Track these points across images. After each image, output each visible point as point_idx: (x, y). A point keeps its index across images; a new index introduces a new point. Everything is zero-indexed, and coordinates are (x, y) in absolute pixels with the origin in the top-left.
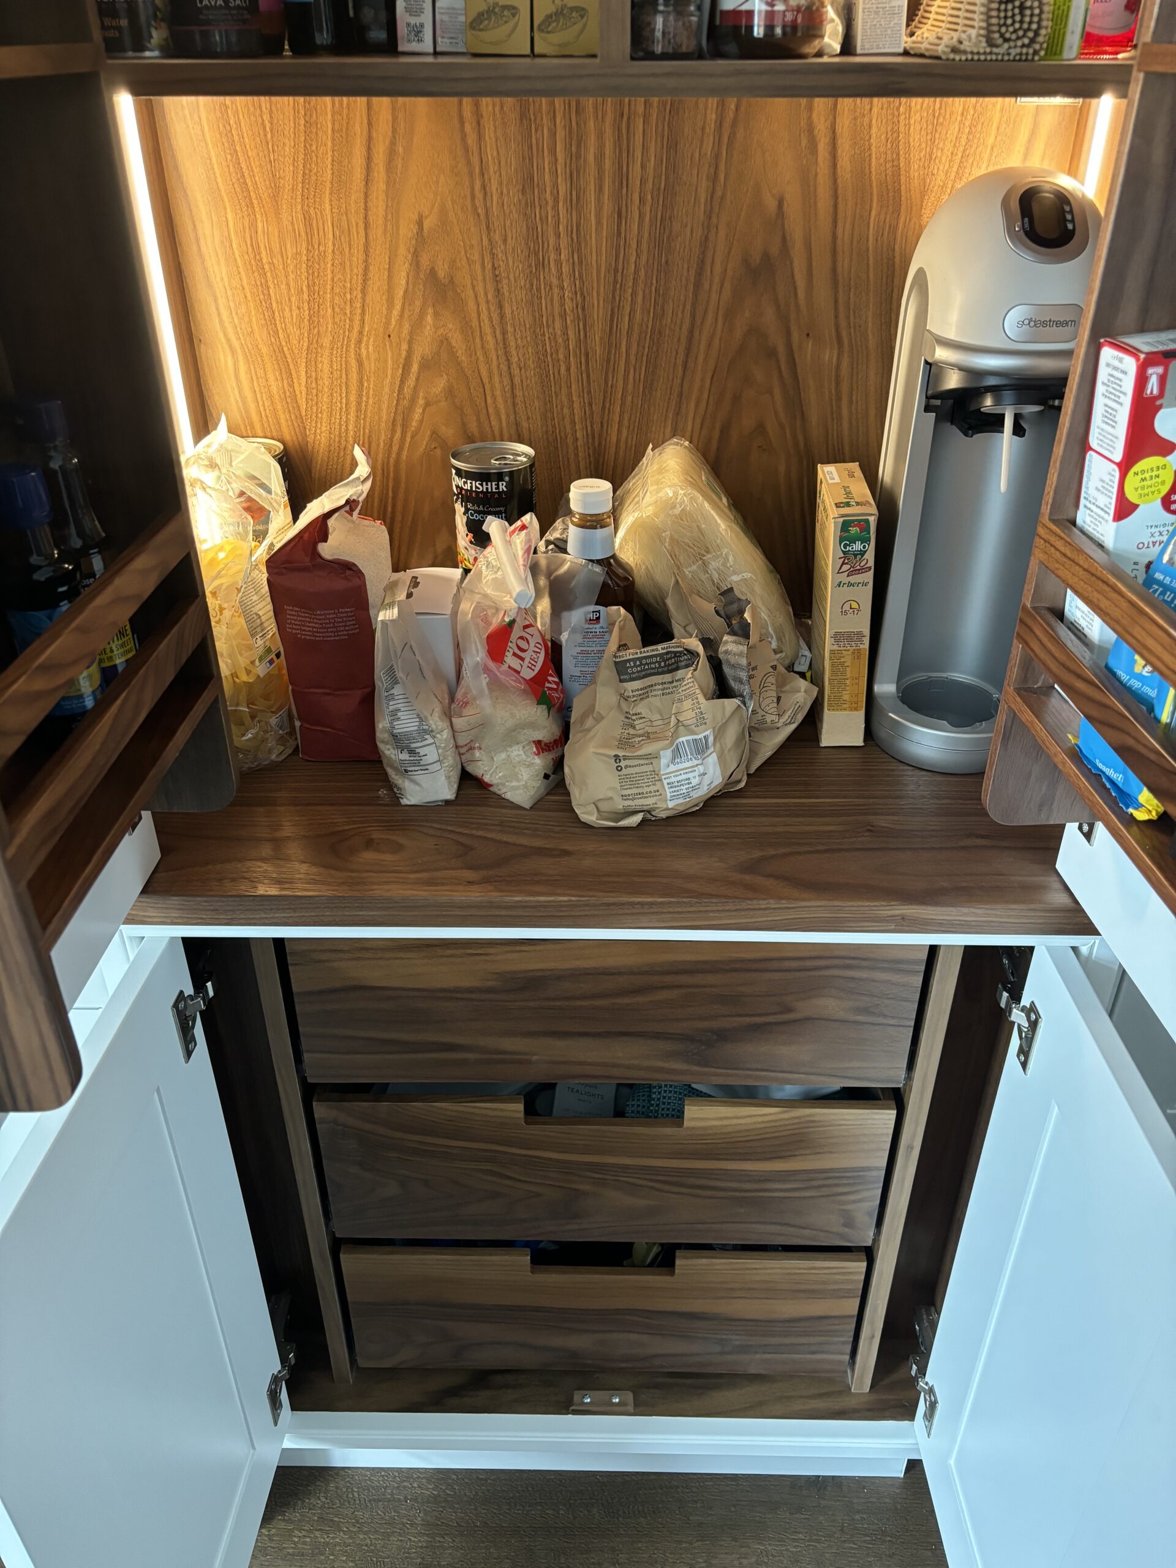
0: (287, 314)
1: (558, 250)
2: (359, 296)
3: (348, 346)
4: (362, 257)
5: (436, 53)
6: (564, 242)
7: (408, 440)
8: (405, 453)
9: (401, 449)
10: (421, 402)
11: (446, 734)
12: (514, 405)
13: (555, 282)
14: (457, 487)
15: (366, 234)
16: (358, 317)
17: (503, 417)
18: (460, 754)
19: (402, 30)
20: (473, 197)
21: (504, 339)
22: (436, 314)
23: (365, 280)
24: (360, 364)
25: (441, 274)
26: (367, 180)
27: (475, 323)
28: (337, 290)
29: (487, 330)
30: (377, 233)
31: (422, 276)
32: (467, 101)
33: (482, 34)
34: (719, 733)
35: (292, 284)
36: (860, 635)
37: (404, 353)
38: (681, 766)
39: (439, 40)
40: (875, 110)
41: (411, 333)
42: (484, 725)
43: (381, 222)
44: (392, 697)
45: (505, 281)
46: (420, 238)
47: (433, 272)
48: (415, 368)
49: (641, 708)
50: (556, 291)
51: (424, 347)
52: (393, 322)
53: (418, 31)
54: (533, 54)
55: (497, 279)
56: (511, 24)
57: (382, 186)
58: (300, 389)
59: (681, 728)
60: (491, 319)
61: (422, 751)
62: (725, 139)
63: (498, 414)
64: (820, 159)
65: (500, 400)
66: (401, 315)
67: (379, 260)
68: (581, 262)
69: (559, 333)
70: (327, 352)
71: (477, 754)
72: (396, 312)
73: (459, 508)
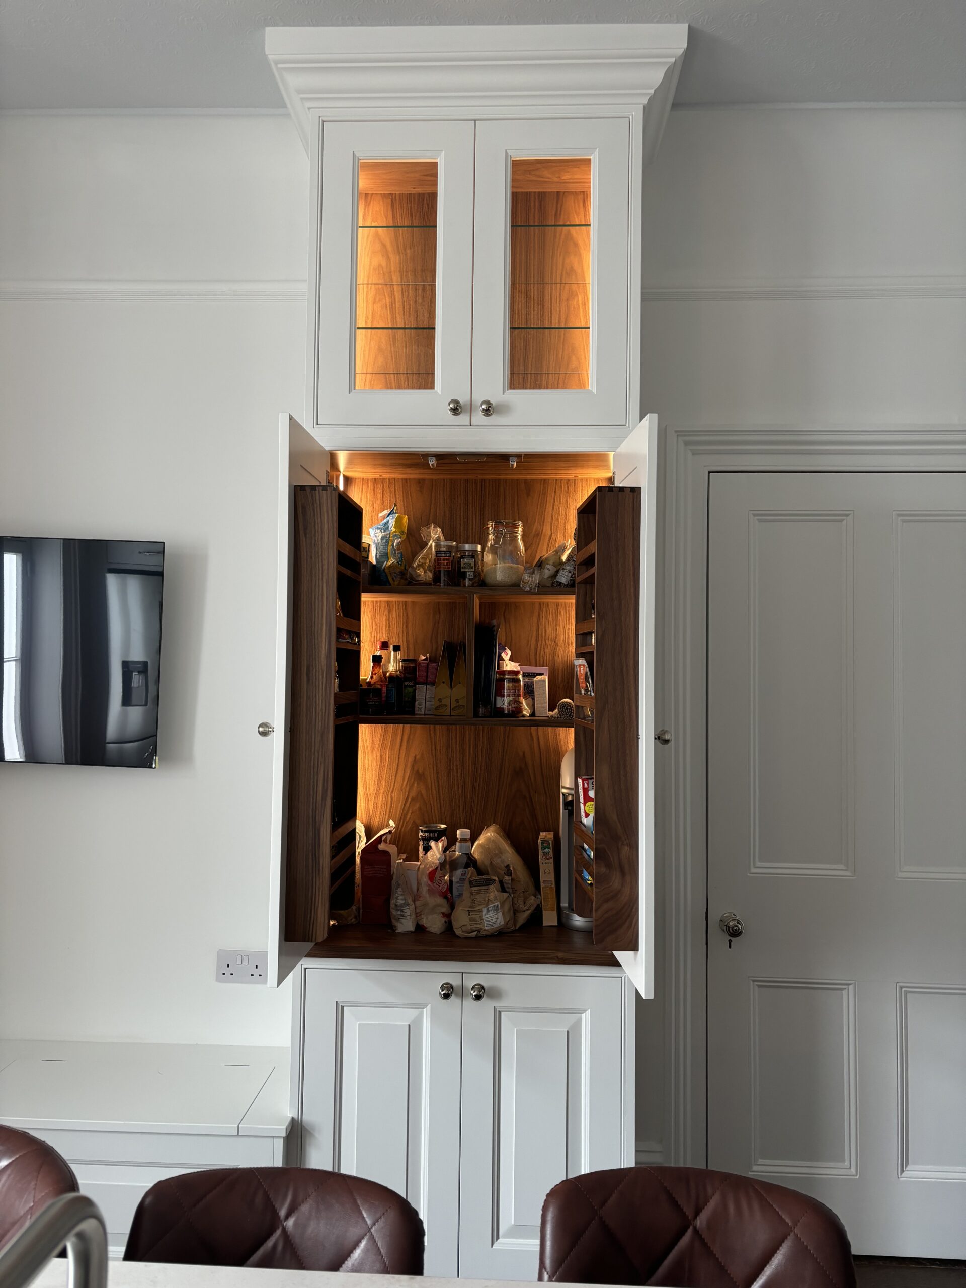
0: (371, 783)
1: (457, 765)
2: (394, 778)
3: (389, 793)
4: (396, 766)
5: (425, 715)
6: (459, 763)
7: (405, 824)
8: (403, 828)
9: (402, 827)
10: (410, 811)
11: (413, 906)
12: (441, 813)
13: (455, 774)
14: (421, 836)
15: (399, 761)
16: (393, 785)
17: (437, 817)
18: (417, 916)
19: (416, 709)
20: (432, 750)
21: (439, 792)
22: (418, 784)
23: (396, 773)
24: (392, 799)
25: (420, 772)
26: (401, 746)
27: (430, 787)
28: (387, 776)
29: (433, 788)
30: (402, 760)
31: (414, 772)
32: (432, 726)
33: (438, 711)
34: (503, 904)
35: (373, 774)
36: (551, 881)
37: (406, 796)
38: (489, 915)
39: (426, 711)
40: (549, 730)
41: (409, 789)
42: (425, 905)
43: (403, 757)
44: (396, 892)
45: (440, 774)
46: (415, 760)
47: (418, 771)
48: (409, 800)
49: (478, 897)
50: (456, 777)
51: (413, 794)
52: (404, 786)
53: (420, 709)
54: (450, 716)
55: (437, 773)
56: (445, 709)
57: (405, 747)
58: (371, 807)
59: (490, 902)
60: (435, 786)
61: (405, 911)
62: (506, 736)
63: (435, 815)
64: (535, 742)
65: (436, 811)
66: (407, 784)
67: (402, 768)
68: (464, 769)
69: (456, 790)
70: (381, 795)
71: (422, 916)
72: (405, 783)
73: (421, 843)
